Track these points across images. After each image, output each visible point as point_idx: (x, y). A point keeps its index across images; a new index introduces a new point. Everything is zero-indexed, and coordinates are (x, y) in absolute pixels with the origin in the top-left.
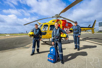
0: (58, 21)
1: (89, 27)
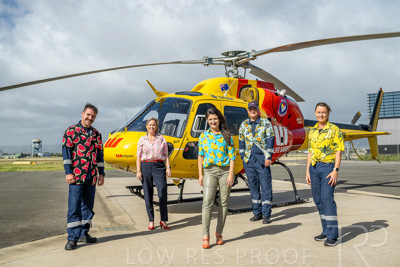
0: (243, 84)
1: (357, 124)
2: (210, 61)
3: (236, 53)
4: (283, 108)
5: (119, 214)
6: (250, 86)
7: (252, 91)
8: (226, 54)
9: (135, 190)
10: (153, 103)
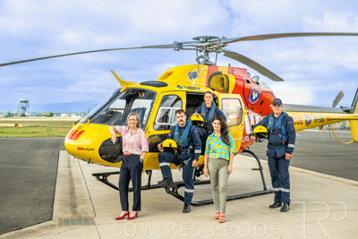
1: (338, 106)
2: (179, 46)
3: (207, 39)
4: (255, 96)
5: (84, 202)
6: (220, 73)
7: (222, 79)
8: (198, 39)
9: (101, 177)
10: (118, 93)
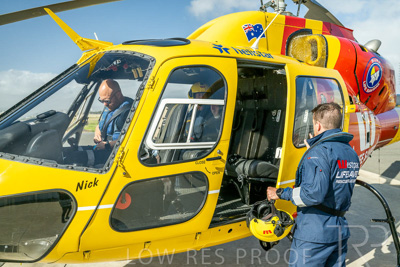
0: (295, 27)
4: (375, 76)
6: (309, 32)
